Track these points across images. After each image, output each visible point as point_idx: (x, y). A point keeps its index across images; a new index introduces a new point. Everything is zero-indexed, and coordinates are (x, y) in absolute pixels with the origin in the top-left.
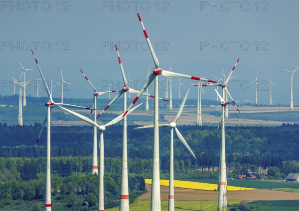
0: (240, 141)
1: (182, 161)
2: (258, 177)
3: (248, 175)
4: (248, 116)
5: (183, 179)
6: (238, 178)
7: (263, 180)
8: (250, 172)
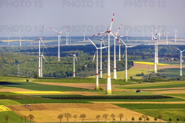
0: (171, 50)
1: (149, 56)
2: (171, 61)
3: (168, 60)
4: (182, 42)
5: (148, 62)
6: (165, 61)
7: (172, 62)
8: (169, 59)
